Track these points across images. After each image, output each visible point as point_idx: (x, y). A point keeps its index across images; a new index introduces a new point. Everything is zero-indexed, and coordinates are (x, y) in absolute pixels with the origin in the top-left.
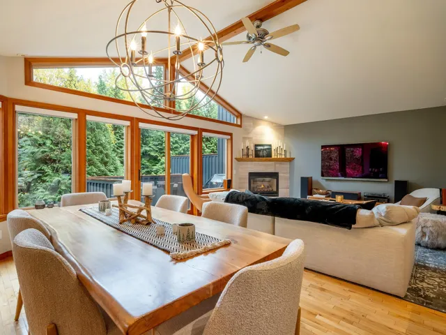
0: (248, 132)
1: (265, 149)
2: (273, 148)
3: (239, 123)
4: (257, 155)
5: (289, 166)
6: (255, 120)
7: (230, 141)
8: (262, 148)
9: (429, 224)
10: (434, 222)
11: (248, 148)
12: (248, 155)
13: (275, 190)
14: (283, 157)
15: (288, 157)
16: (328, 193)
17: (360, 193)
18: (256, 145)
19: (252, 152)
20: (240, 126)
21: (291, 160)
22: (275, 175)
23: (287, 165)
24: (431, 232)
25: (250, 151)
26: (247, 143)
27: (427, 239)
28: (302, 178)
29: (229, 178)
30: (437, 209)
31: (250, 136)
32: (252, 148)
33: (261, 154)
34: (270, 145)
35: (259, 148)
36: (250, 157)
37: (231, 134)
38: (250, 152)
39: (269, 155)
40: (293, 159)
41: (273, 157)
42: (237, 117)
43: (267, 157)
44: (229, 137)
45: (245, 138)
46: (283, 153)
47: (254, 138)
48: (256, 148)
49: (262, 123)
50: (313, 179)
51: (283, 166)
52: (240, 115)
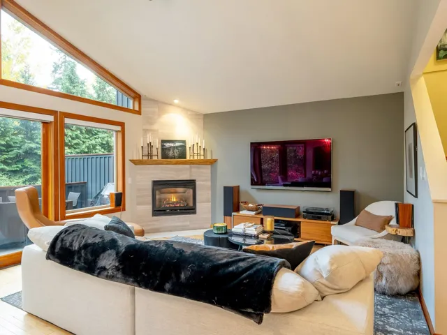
0: (150, 121)
1: (177, 147)
2: (188, 145)
3: (137, 108)
4: (165, 156)
5: (209, 171)
6: (161, 104)
7: (120, 135)
8: (172, 145)
9: (387, 260)
10: (393, 256)
11: (150, 145)
12: (150, 155)
13: (191, 204)
14: (202, 158)
15: (209, 158)
16: (259, 209)
17: (299, 207)
18: (163, 141)
19: (157, 151)
20: (139, 113)
21: (212, 163)
22: (190, 184)
23: (207, 170)
24: (390, 272)
25: (154, 150)
26: (150, 138)
27: (384, 281)
28: (225, 188)
29: (120, 191)
30: (393, 233)
31: (155, 127)
32: (157, 145)
33: (171, 153)
34: (184, 142)
35: (168, 145)
36: (155, 158)
37: (122, 125)
38: (155, 152)
39: (183, 155)
40: (215, 161)
41: (188, 158)
42: (134, 98)
43: (180, 157)
44: (119, 128)
45: (146, 131)
46: (202, 153)
47: (160, 131)
48: (162, 146)
49: (171, 108)
50: (241, 188)
51: (202, 170)
52: (137, 97)
